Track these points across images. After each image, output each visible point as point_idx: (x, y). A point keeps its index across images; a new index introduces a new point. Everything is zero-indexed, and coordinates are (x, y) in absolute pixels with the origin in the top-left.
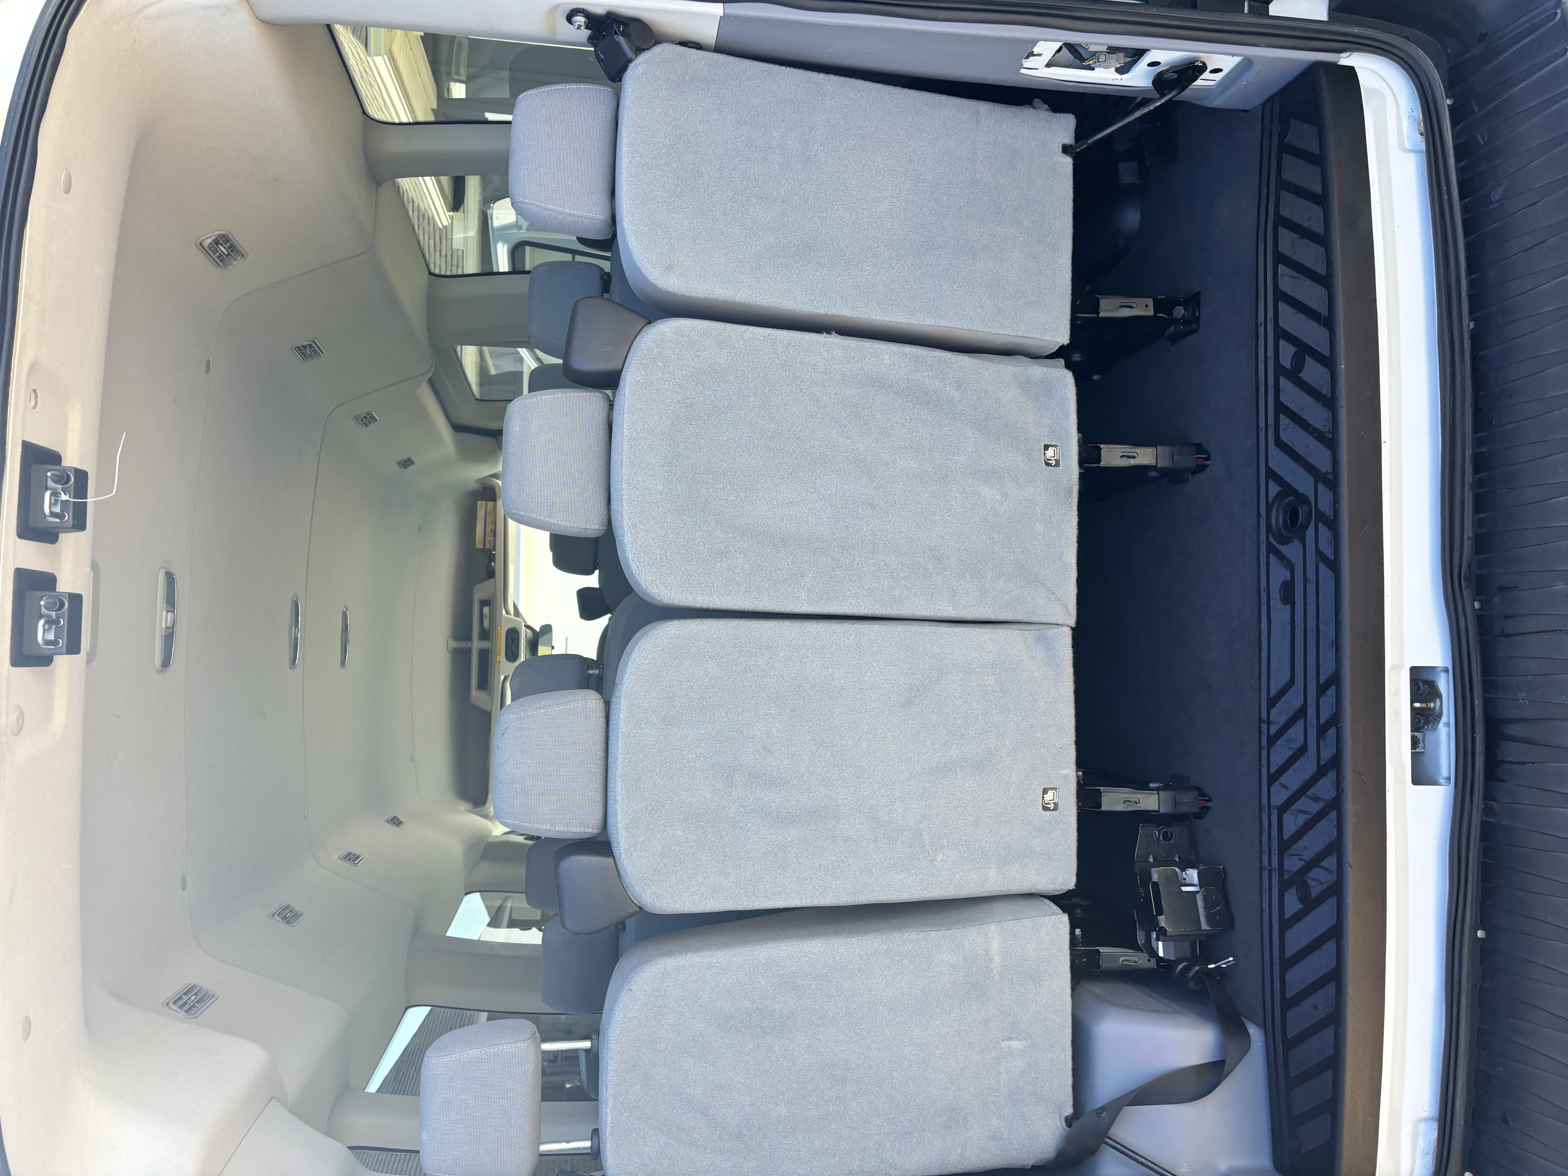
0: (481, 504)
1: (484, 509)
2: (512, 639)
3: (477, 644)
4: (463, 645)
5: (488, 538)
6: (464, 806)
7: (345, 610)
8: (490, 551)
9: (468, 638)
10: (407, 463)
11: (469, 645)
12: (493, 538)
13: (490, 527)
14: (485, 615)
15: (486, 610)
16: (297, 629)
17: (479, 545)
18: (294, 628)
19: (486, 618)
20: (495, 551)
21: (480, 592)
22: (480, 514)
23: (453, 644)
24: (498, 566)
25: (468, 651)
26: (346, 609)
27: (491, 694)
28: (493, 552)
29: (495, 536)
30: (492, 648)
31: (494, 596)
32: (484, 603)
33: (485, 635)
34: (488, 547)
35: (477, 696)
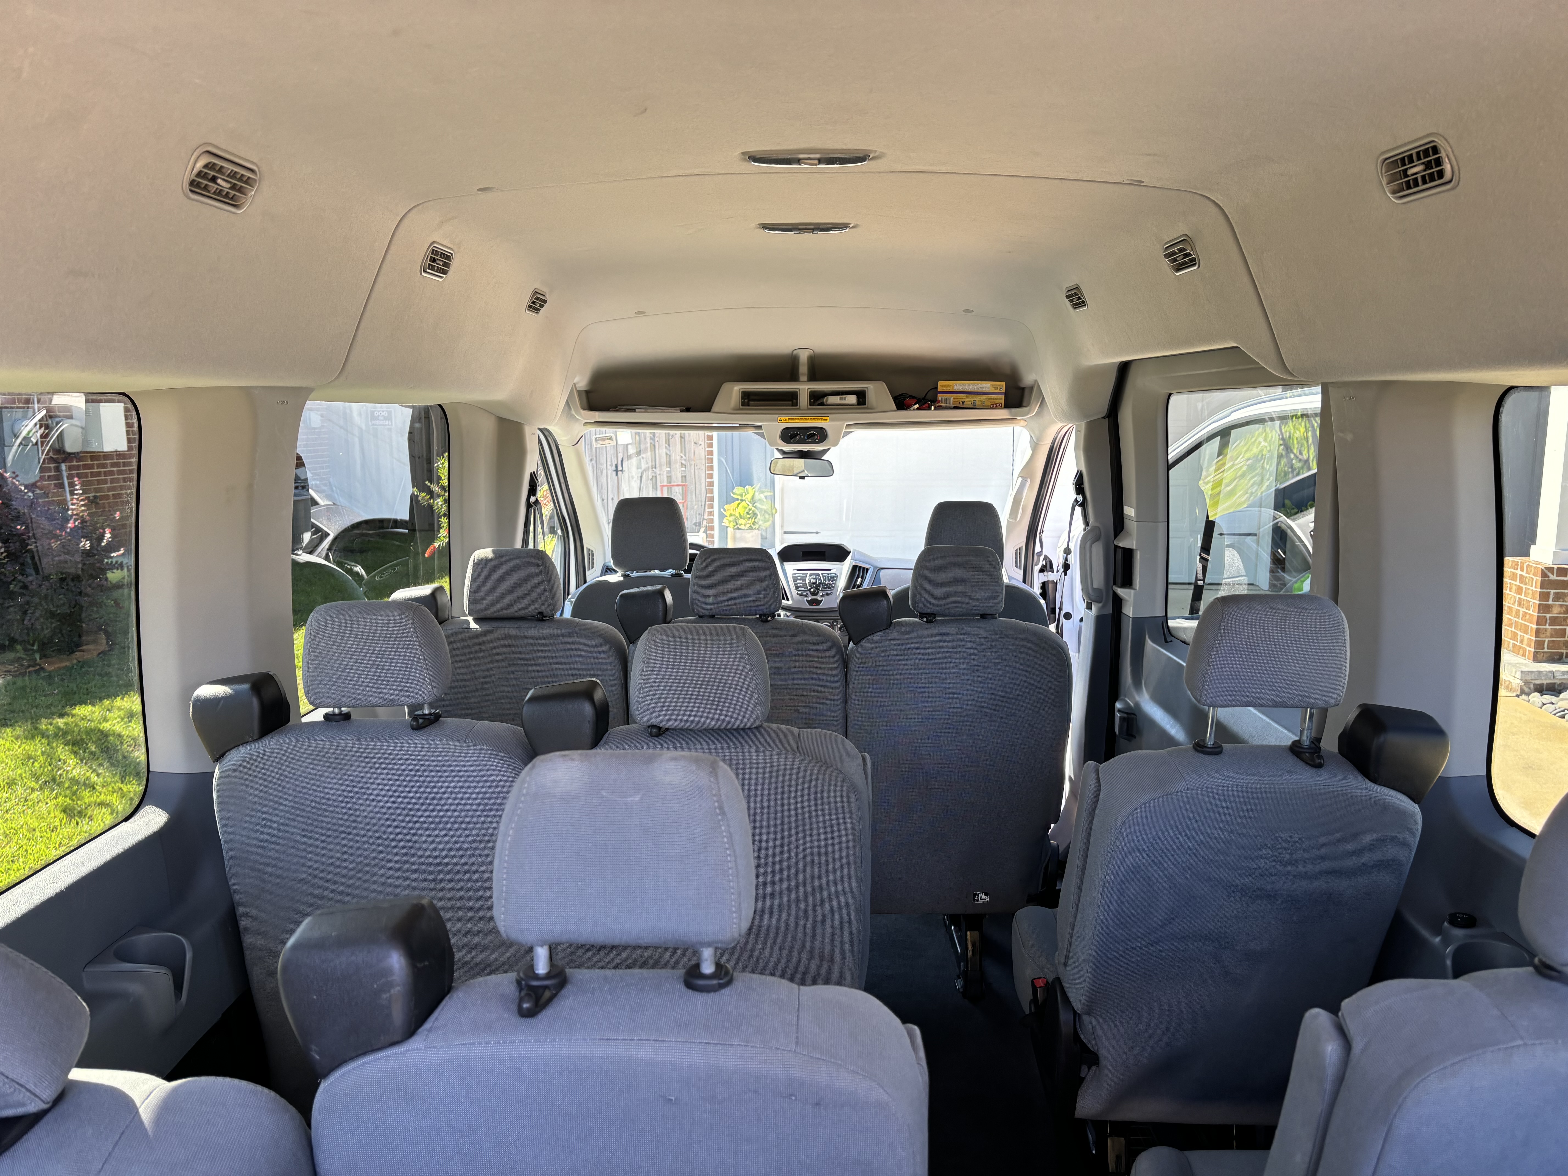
0: (1001, 386)
1: (993, 390)
2: (813, 435)
3: (804, 388)
4: (803, 369)
5: (951, 397)
6: (582, 382)
7: (851, 226)
8: (934, 401)
9: (814, 376)
10: (1076, 299)
11: (803, 378)
12: (952, 405)
13: (968, 400)
14: (845, 398)
15: (852, 399)
16: (816, 162)
17: (942, 385)
18: (818, 156)
19: (841, 399)
20: (935, 409)
21: (877, 391)
22: (986, 386)
23: (804, 357)
24: (914, 414)
25: (793, 376)
26: (853, 227)
27: (736, 411)
28: (933, 408)
29: (955, 408)
30: (799, 409)
31: (872, 410)
32: (861, 397)
33: (817, 399)
34: (940, 397)
35: (734, 391)
